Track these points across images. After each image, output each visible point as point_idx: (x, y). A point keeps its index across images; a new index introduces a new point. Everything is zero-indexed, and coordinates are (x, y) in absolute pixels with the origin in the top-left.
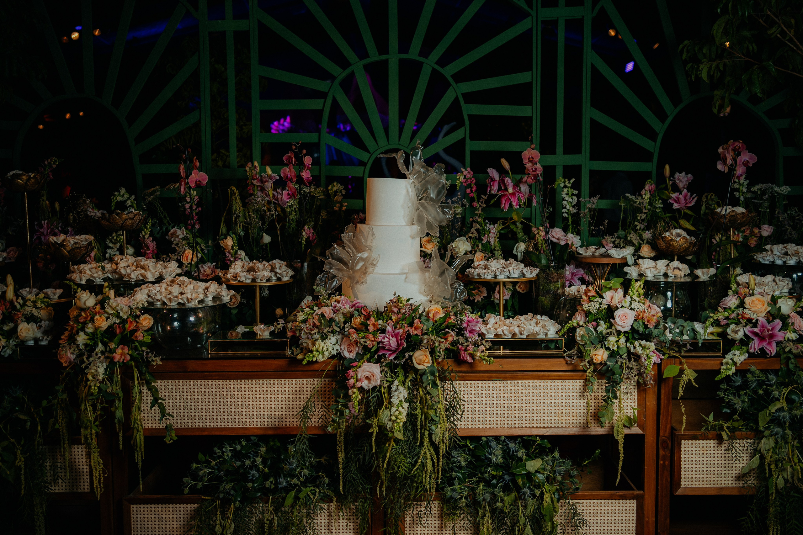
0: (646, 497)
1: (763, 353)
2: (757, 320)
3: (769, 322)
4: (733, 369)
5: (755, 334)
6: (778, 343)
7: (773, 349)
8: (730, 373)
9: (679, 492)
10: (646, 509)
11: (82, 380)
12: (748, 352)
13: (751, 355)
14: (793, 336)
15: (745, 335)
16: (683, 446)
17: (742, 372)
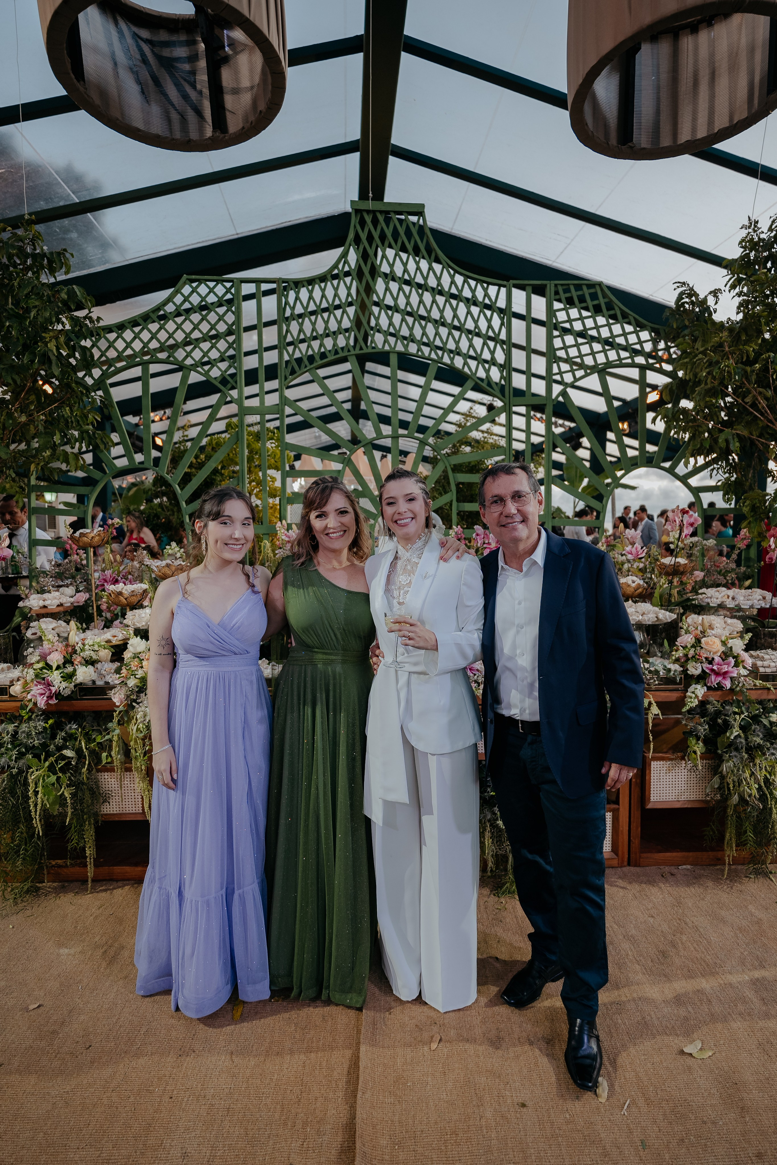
0: (621, 810)
1: (720, 687)
2: (713, 659)
3: (723, 660)
4: (696, 702)
5: (712, 670)
6: (732, 678)
7: (728, 684)
8: (694, 705)
9: (650, 806)
10: (621, 820)
11: (133, 717)
12: (706, 685)
13: (709, 688)
14: (744, 672)
15: (703, 671)
16: (652, 766)
17: (703, 704)
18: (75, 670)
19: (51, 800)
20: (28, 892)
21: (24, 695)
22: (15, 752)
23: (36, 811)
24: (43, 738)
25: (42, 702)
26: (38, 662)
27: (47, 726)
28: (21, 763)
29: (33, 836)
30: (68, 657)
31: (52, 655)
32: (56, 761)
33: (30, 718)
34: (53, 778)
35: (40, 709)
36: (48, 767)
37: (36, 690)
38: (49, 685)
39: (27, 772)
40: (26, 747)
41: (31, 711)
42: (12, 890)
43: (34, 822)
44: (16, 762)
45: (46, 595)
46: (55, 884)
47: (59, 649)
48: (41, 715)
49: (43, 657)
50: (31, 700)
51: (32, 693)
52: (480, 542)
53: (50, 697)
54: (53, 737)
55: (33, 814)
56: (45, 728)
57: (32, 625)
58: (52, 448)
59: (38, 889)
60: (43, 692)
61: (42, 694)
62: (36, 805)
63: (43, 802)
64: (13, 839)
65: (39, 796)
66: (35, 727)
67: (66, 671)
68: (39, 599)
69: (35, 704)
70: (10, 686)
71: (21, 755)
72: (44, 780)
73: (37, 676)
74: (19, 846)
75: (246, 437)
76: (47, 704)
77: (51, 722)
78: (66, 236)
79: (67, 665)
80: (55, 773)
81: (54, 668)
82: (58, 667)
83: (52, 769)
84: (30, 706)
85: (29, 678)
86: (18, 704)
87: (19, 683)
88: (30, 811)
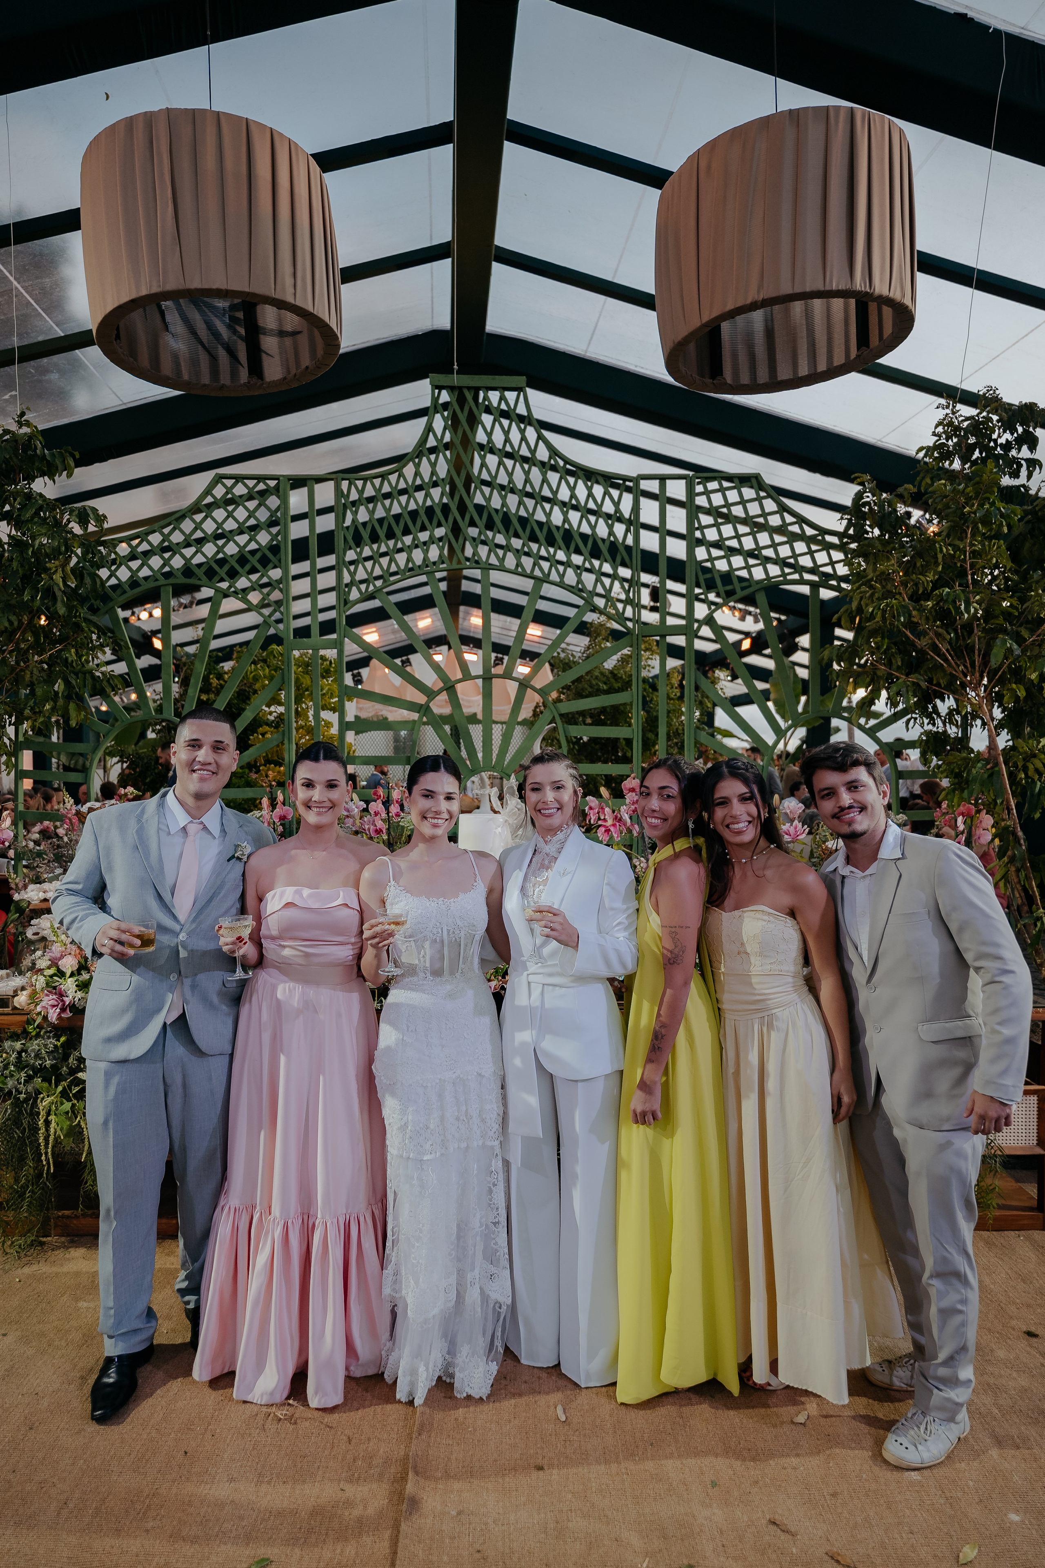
18: (91, 978)
19: (65, 1132)
20: (31, 1245)
21: (32, 1007)
22: (23, 1074)
23: (46, 1147)
24: (54, 1058)
25: (53, 1016)
26: (49, 968)
27: (59, 1044)
28: (30, 1088)
29: (40, 1175)
30: (83, 962)
31: (64, 960)
32: (70, 1087)
33: (38, 1036)
34: (67, 1106)
35: (51, 1024)
36: (61, 1092)
37: (48, 1000)
38: (61, 995)
39: (36, 1099)
40: (33, 1068)
41: (40, 1027)
42: (13, 1243)
43: (43, 1158)
44: (24, 1085)
45: (46, 886)
46: (63, 1239)
47: (73, 953)
48: (50, 1032)
49: (54, 963)
50: (40, 1013)
51: (43, 1004)
52: (593, 818)
53: (63, 1010)
54: (66, 1058)
55: (42, 1148)
56: (56, 1046)
57: (32, 922)
58: (52, 699)
59: (42, 1244)
60: (56, 1003)
61: (53, 1006)
62: (46, 1139)
63: (55, 1133)
64: (17, 1180)
65: (53, 1125)
66: (45, 1046)
67: (81, 978)
68: (39, 890)
69: (45, 1018)
70: (14, 997)
71: (29, 1079)
72: (57, 1109)
73: (47, 984)
74: (24, 1187)
75: (294, 668)
76: (59, 1018)
77: (63, 1039)
78: (44, 378)
79: (83, 972)
80: (69, 1100)
81: (68, 975)
82: (72, 975)
83: (64, 1094)
84: (39, 1020)
85: (38, 987)
86: (24, 1018)
87: (25, 993)
88: (39, 1144)
